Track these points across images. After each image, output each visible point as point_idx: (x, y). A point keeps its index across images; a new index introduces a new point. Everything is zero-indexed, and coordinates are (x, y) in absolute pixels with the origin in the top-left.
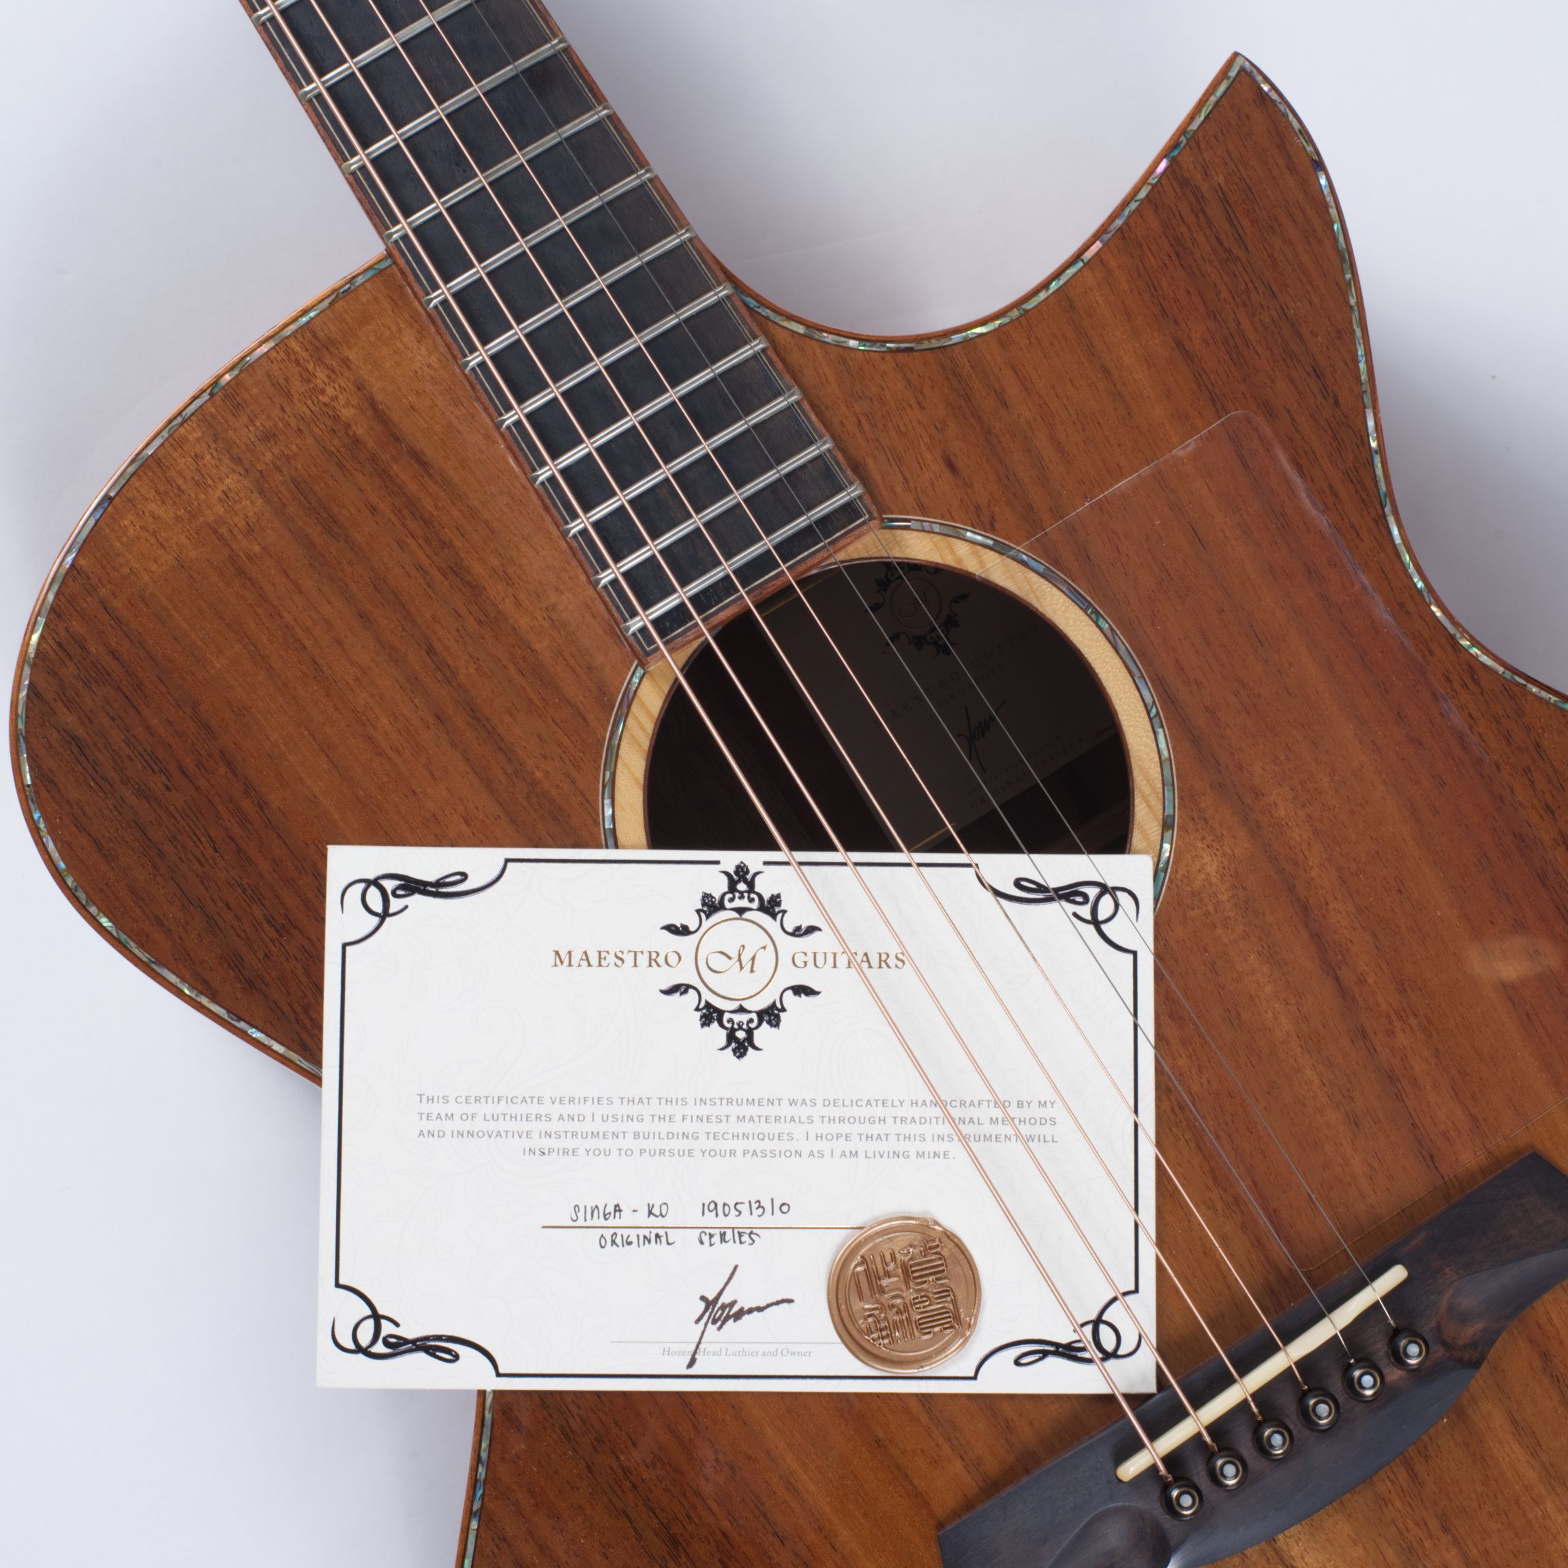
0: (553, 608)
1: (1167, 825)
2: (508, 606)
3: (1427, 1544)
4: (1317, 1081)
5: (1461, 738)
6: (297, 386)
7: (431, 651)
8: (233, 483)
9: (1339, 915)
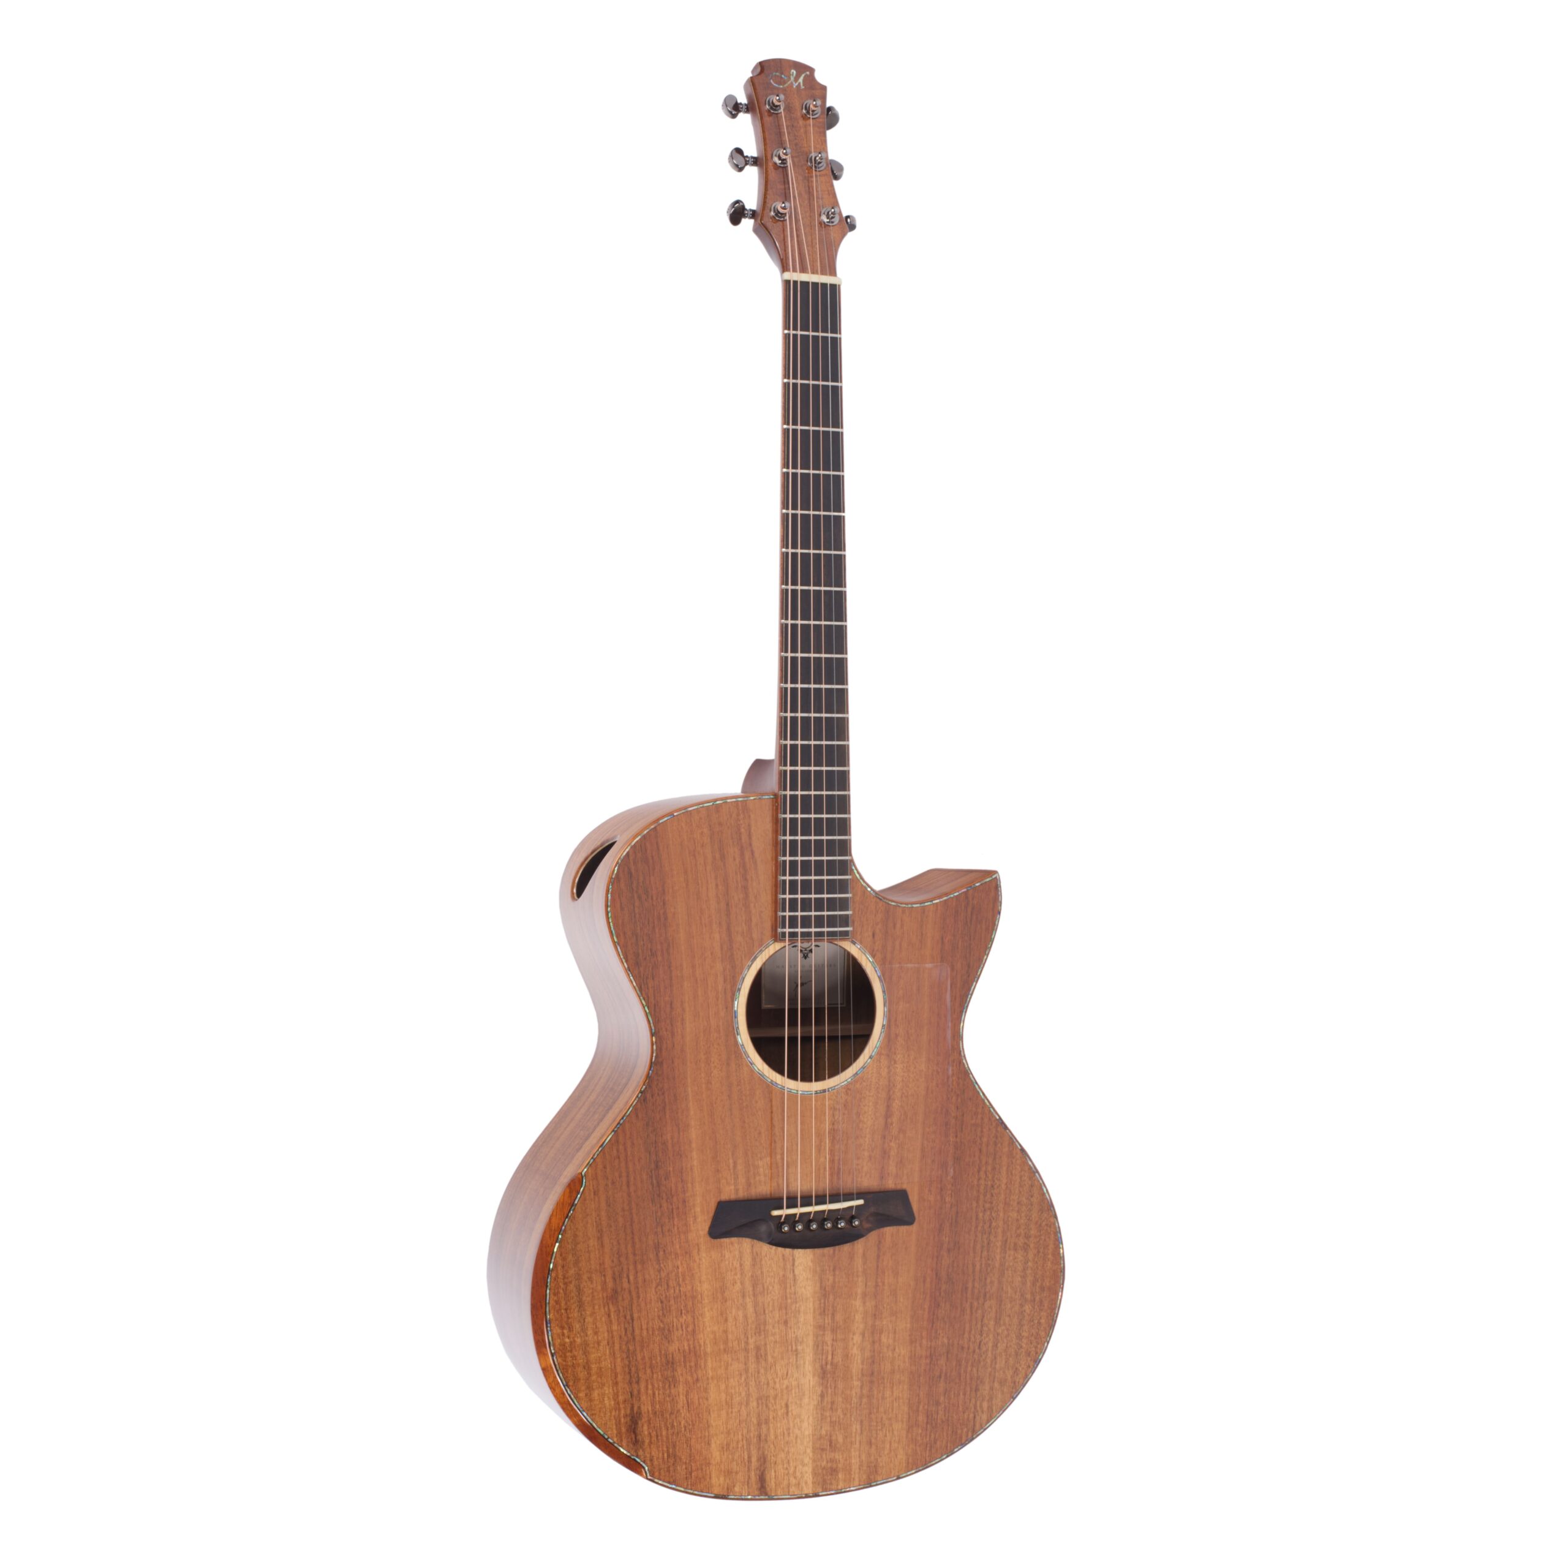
1: (870, 1057)
3: (828, 1272)
4: (868, 1142)
5: (948, 1078)
7: (728, 905)
8: (706, 830)
9: (896, 1104)
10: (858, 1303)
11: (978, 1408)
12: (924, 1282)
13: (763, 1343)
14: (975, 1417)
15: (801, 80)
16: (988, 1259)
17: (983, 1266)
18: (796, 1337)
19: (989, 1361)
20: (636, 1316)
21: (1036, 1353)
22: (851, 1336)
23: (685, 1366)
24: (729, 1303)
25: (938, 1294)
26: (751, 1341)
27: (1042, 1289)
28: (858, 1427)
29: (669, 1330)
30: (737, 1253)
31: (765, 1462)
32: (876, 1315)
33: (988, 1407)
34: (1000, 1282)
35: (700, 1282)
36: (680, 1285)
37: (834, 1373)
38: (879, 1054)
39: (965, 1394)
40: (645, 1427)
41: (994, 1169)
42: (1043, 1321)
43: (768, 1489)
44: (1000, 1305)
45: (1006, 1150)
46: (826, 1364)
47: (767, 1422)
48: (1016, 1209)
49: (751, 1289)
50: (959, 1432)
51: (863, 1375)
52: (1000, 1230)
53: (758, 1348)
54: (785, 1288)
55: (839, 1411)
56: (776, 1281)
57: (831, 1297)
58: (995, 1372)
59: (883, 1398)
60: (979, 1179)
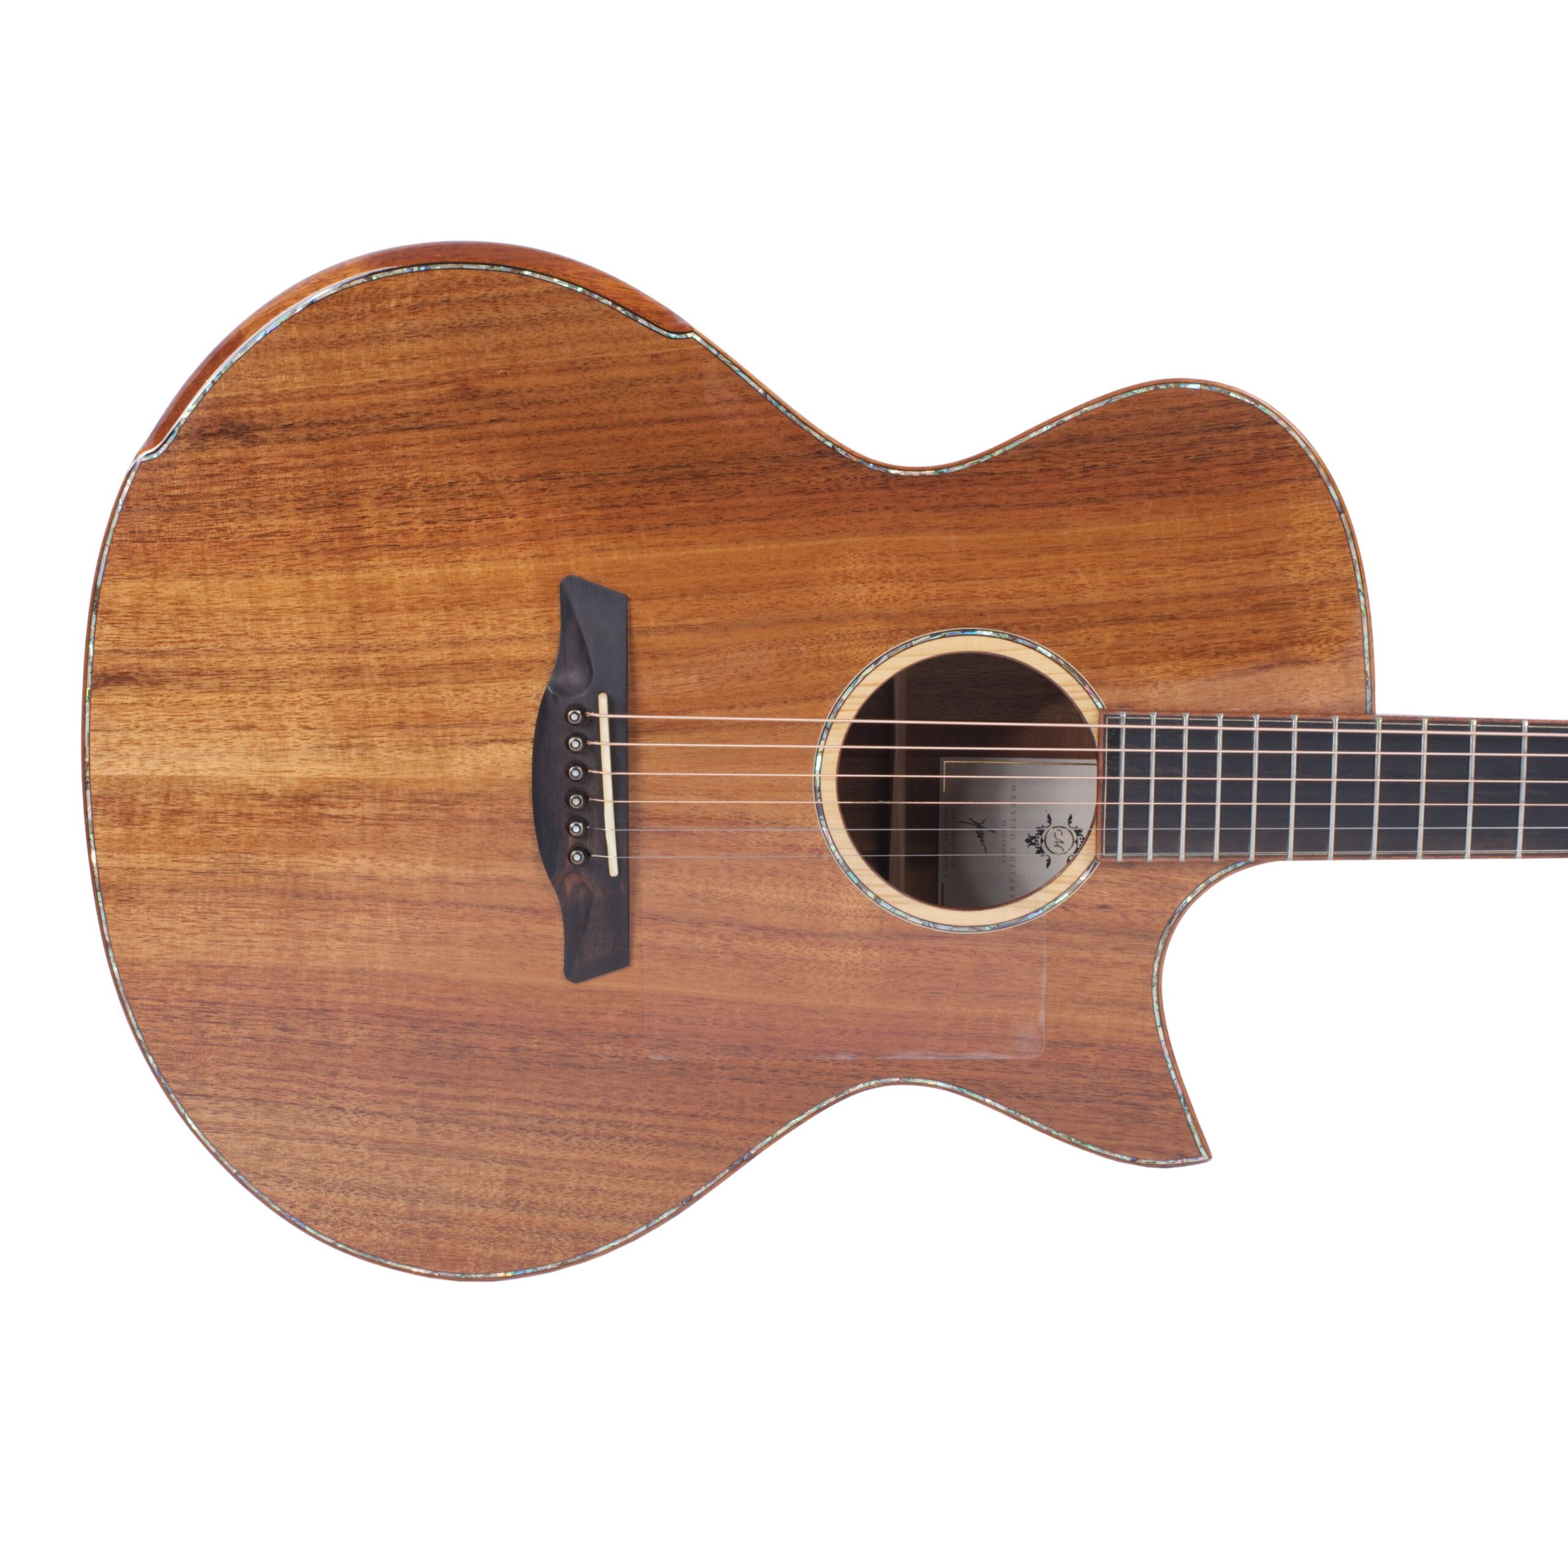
0: (1155, 686)
1: (878, 898)
2: (1169, 666)
3: (488, 808)
4: (721, 891)
5: (832, 1053)
6: (1337, 632)
7: (1172, 617)
8: (1310, 575)
9: (788, 948)
10: (428, 868)
11: (223, 1104)
12: (460, 999)
13: (366, 680)
14: (207, 1096)
16: (493, 1128)
17: (482, 1118)
18: (373, 746)
19: (307, 1126)
20: (430, 434)
21: (316, 1221)
22: (370, 853)
23: (333, 530)
24: (442, 615)
25: (436, 1026)
26: (371, 658)
27: (433, 1235)
28: (203, 867)
29: (400, 498)
30: (532, 631)
31: (152, 684)
32: (405, 904)
33: (223, 1124)
34: (450, 1150)
35: (483, 559)
36: (479, 519)
37: (304, 820)
38: (884, 916)
39: (250, 1077)
40: (228, 453)
41: (659, 1142)
42: (374, 1235)
43: (103, 690)
44: (408, 1151)
45: (693, 1166)
46: (321, 805)
47: (224, 688)
48: (583, 1186)
49: (466, 658)
50: (183, 1065)
51: (297, 876)
52: (545, 1152)
53: (357, 671)
54: (462, 725)
55: (233, 830)
56: (478, 707)
57: (442, 815)
58: (286, 1138)
59: (253, 916)
60: (641, 1112)
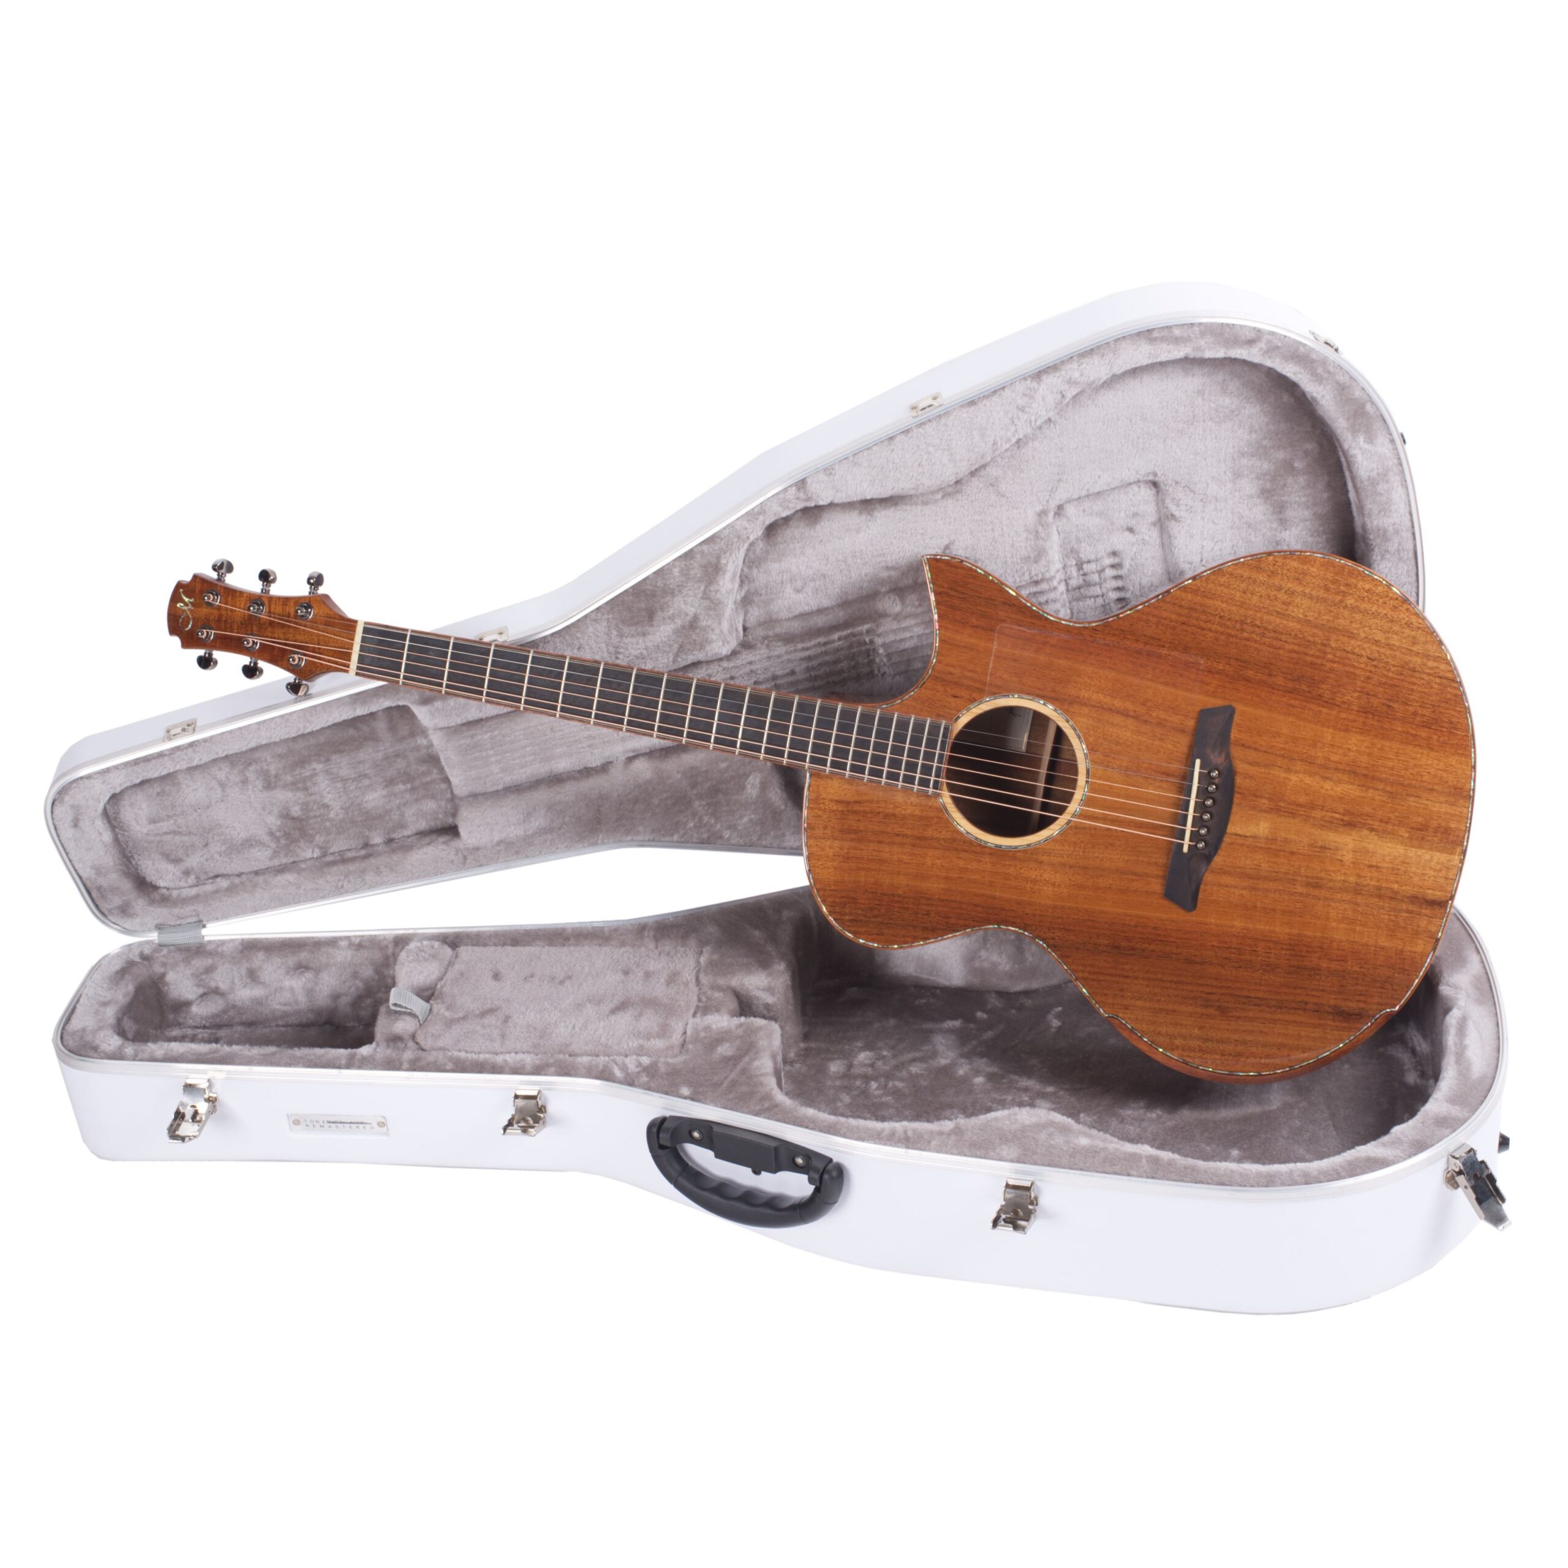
0: (912, 803)
1: (1067, 721)
2: (903, 812)
3: (1256, 803)
4: (1146, 739)
5: (1106, 645)
6: (820, 813)
7: (898, 835)
8: (828, 843)
9: (1118, 704)
10: (1294, 778)
11: (1432, 672)
12: (1293, 706)
13: (1304, 879)
14: (1440, 677)
15: (187, 600)
16: (1290, 634)
17: (1295, 641)
18: (1309, 845)
19: (1389, 652)
20: (1246, 993)
21: (1397, 599)
22: (1323, 791)
23: (1304, 957)
24: (1259, 904)
25: (1309, 695)
26: (1300, 889)
27: (1334, 582)
28: (1412, 799)
29: (1267, 965)
30: (1215, 888)
31: (1417, 898)
32: (1309, 761)
33: (1434, 661)
34: (1316, 627)
35: (1232, 927)
36: (1230, 948)
37: (1353, 814)
38: (1066, 712)
39: (1414, 684)
40: (1350, 1004)
41: (1204, 612)
42: (1367, 587)
43: (1444, 899)
44: (1338, 630)
45: (1189, 596)
46: (1342, 820)
47: (1379, 888)
48: (1249, 595)
49: (1251, 881)
50: (1449, 696)
51: (1363, 786)
52: (1266, 617)
53: (1308, 885)
54: (1261, 848)
55: (1392, 816)
56: (1250, 855)
57: (1282, 804)
58: (1403, 648)
59: (1392, 769)
60: (1210, 630)
